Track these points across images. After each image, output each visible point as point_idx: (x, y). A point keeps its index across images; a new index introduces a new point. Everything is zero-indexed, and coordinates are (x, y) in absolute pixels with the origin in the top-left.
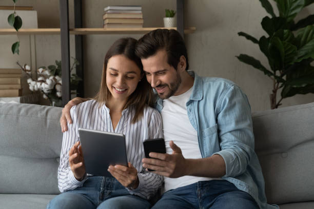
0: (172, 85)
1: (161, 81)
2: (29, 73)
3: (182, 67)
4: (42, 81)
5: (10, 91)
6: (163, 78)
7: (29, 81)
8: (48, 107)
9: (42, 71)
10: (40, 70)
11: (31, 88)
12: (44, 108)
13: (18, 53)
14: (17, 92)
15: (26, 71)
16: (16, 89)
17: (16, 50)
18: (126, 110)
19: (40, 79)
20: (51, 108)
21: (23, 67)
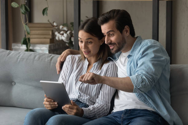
0: (119, 43)
1: (111, 41)
2: (56, 28)
3: (126, 33)
4: (63, 34)
5: (44, 40)
6: (113, 39)
7: (56, 33)
8: (53, 55)
9: (62, 28)
10: (61, 27)
11: (57, 38)
12: (51, 56)
13: (47, 15)
14: (48, 40)
15: (54, 26)
16: (48, 38)
17: (45, 13)
18: (96, 63)
19: (62, 32)
20: (55, 56)
21: (52, 24)
